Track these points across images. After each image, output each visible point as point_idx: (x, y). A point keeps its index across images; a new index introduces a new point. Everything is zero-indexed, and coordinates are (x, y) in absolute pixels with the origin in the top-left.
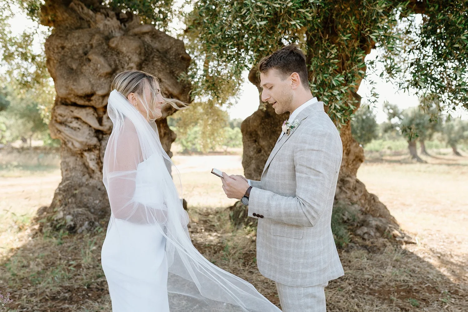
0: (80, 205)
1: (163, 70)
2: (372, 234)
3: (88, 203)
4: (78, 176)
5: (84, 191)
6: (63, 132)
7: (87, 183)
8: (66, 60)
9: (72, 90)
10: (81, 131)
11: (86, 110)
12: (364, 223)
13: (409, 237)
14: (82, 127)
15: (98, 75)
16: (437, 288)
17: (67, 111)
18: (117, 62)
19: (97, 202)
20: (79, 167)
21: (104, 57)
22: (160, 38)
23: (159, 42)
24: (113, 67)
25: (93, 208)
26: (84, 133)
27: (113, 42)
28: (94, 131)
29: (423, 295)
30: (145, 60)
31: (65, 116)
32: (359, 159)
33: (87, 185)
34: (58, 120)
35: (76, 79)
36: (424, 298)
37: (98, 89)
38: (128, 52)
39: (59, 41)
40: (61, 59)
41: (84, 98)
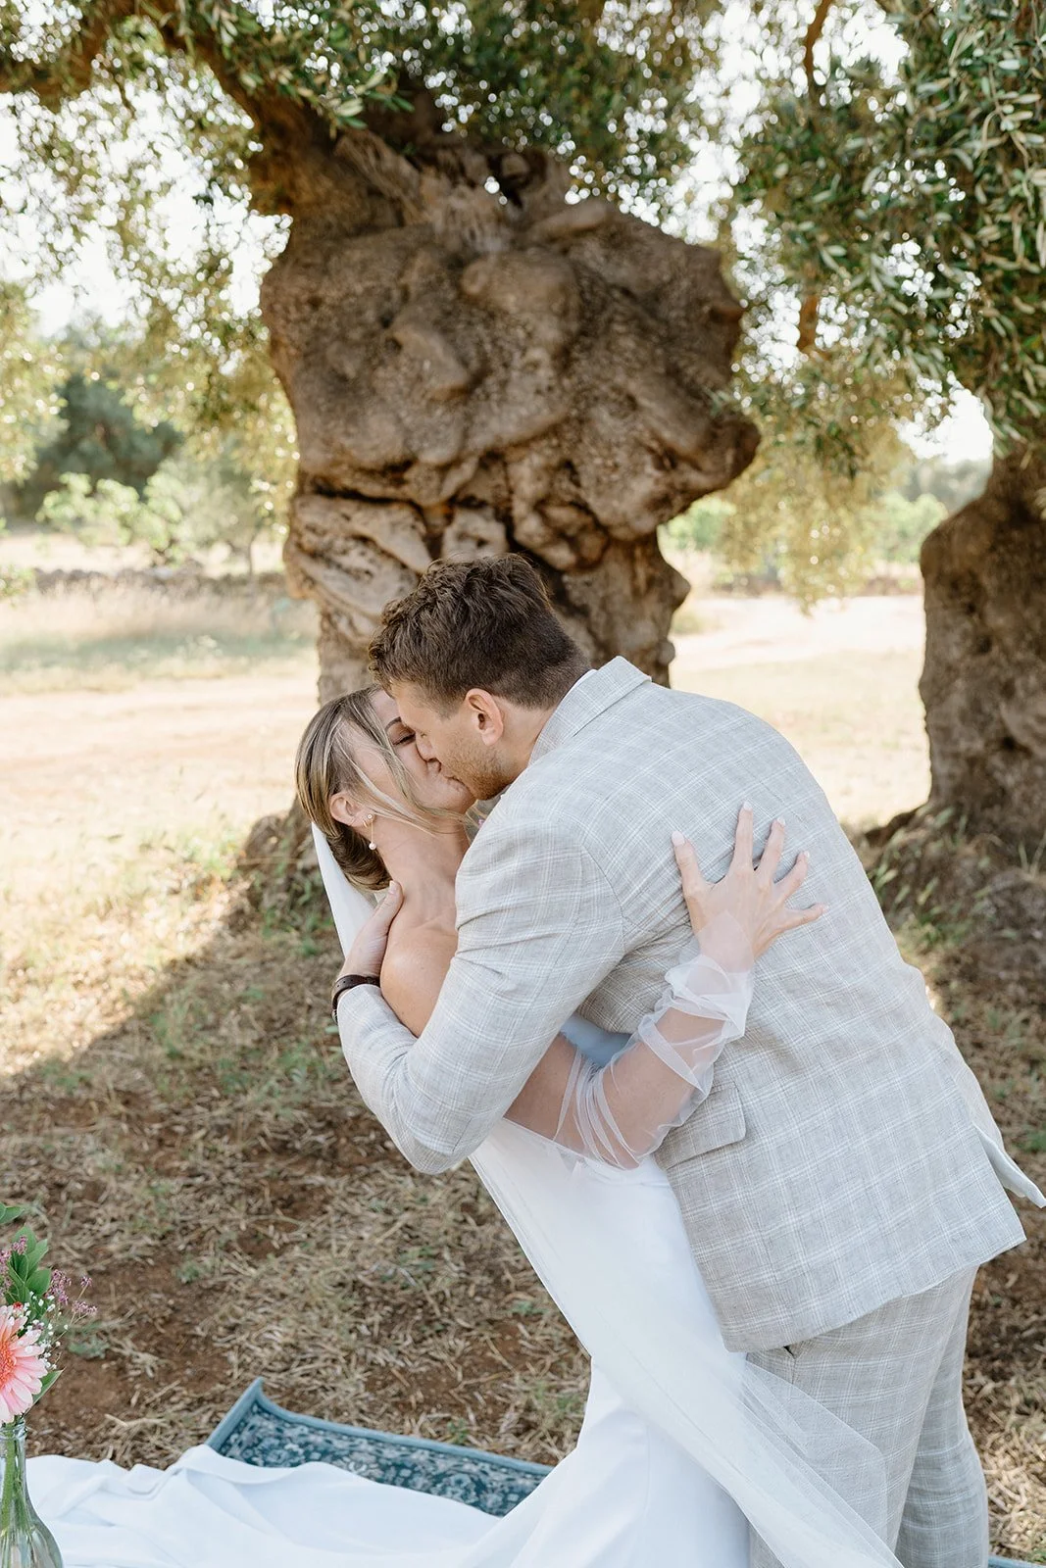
1: (644, 364)
6: (322, 584)
8: (325, 346)
9: (343, 450)
10: (375, 582)
11: (389, 514)
14: (379, 567)
15: (423, 396)
17: (332, 515)
18: (488, 347)
23: (633, 259)
26: (384, 587)
27: (474, 278)
30: (583, 333)
31: (325, 533)
34: (307, 545)
35: (355, 413)
37: (426, 445)
38: (522, 310)
39: (302, 281)
40: (307, 344)
41: (383, 474)
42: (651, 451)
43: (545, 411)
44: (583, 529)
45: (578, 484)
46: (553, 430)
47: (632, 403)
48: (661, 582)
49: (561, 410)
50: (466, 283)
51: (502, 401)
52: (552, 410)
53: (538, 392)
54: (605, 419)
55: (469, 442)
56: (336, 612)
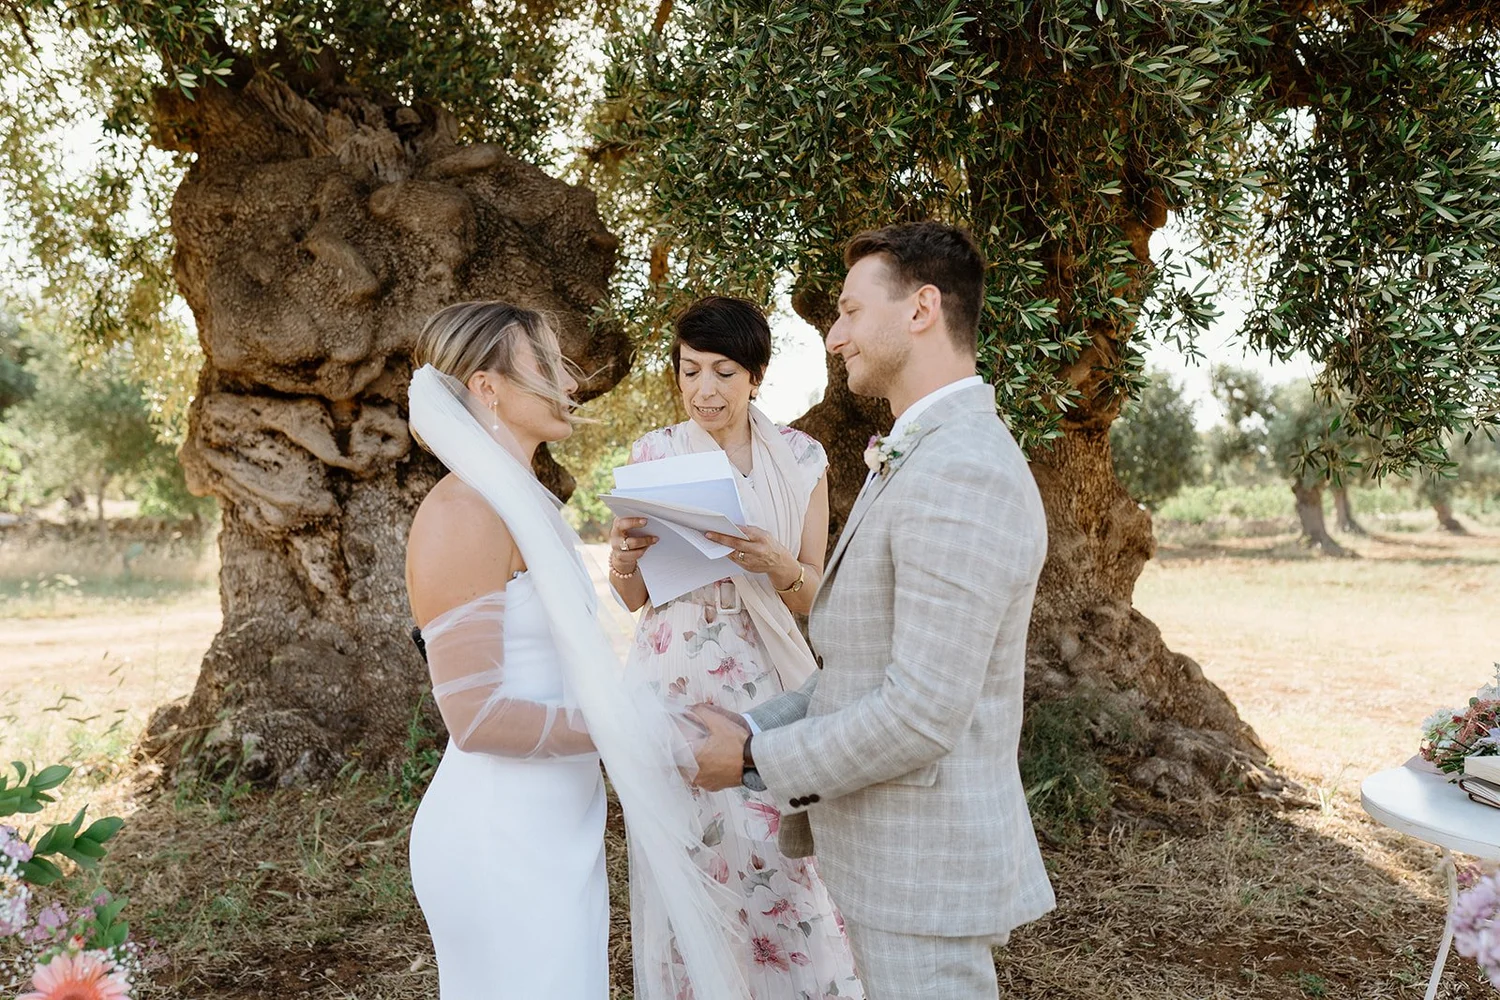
0: (282, 699)
1: (535, 282)
2: (1184, 779)
3: (307, 694)
4: (271, 611)
5: (293, 659)
6: (229, 477)
7: (301, 632)
8: (240, 255)
9: (258, 347)
10: (282, 472)
11: (299, 409)
12: (1157, 747)
13: (1296, 788)
14: (288, 459)
15: (336, 300)
16: (1381, 941)
17: (241, 411)
18: (395, 261)
19: (337, 689)
20: (279, 584)
21: (355, 244)
22: (523, 185)
23: (520, 195)
24: (383, 275)
25: (324, 708)
26: (293, 477)
27: (381, 201)
28: (323, 471)
29: (1341, 962)
30: (479, 253)
31: (234, 428)
32: (1140, 549)
33: (302, 638)
34: (214, 440)
35: (270, 313)
36: (1343, 971)
37: (338, 344)
38: (426, 230)
39: (216, 198)
40: (221, 254)
41: (295, 370)
50: (373, 205)
51: (407, 308)
53: (441, 301)
55: (378, 343)
56: (243, 503)
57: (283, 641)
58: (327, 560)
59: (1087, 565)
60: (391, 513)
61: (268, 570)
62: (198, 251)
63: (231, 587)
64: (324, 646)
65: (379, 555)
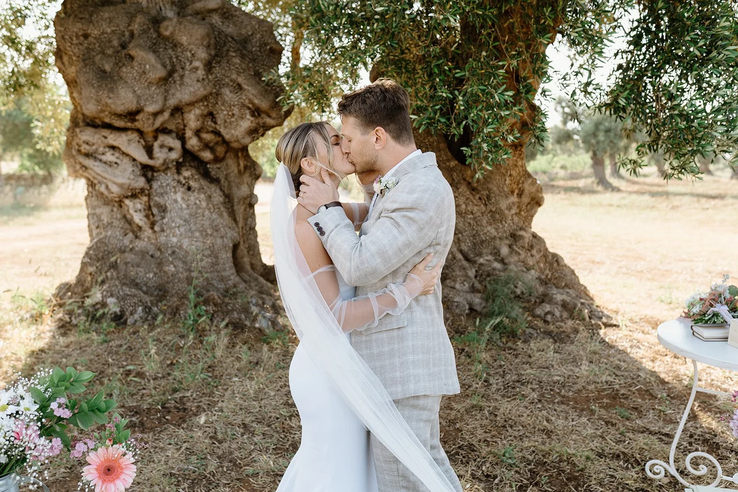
0: (125, 281)
1: (244, 70)
2: (557, 314)
3: (137, 278)
4: (116, 236)
5: (128, 260)
6: (91, 169)
7: (131, 246)
8: (94, 56)
9: (107, 105)
10: (119, 168)
11: (127, 135)
12: (545, 298)
13: (608, 317)
14: (122, 161)
15: (146, 81)
16: (651, 391)
17: (97, 136)
18: (175, 60)
19: (151, 275)
20: (118, 222)
21: (155, 52)
22: (236, 19)
23: (235, 24)
24: (169, 67)
25: (146, 285)
26: (125, 170)
27: (166, 29)
28: (140, 167)
29: (634, 402)
30: (216, 55)
31: (93, 144)
32: (536, 202)
33: (131, 250)
34: (83, 151)
35: (112, 88)
36: (635, 406)
37: (148, 103)
38: (189, 44)
39: (79, 25)
40: (83, 55)
41: (125, 116)
42: (249, 108)
43: (202, 89)
44: (217, 143)
45: (216, 123)
46: (205, 98)
47: (240, 87)
48: (250, 168)
49: (209, 89)
50: (162, 30)
51: (181, 84)
52: (205, 89)
53: (198, 81)
54: (227, 93)
55: (167, 102)
56: (99, 183)
57: (122, 251)
58: (142, 210)
59: (513, 211)
60: (174, 187)
61: (112, 216)
62: (71, 53)
63: (94, 224)
64: (143, 253)
65: (169, 208)
